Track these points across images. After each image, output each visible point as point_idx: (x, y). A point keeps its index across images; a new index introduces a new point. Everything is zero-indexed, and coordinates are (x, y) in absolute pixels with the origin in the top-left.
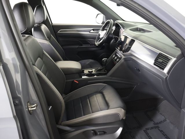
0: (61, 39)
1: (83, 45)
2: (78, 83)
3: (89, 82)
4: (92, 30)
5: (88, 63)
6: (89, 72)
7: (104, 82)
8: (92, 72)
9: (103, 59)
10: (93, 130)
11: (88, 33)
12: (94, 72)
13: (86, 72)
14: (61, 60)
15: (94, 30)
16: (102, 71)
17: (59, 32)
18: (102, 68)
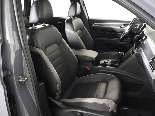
0: (94, 31)
1: (113, 38)
2: (90, 70)
3: (100, 70)
4: (123, 26)
5: (113, 54)
6: (104, 62)
7: (114, 74)
8: (107, 62)
9: (119, 52)
10: (80, 113)
11: (119, 28)
12: (109, 63)
13: (102, 62)
14: (83, 49)
15: (125, 25)
16: (117, 63)
17: (93, 25)
18: (117, 60)
